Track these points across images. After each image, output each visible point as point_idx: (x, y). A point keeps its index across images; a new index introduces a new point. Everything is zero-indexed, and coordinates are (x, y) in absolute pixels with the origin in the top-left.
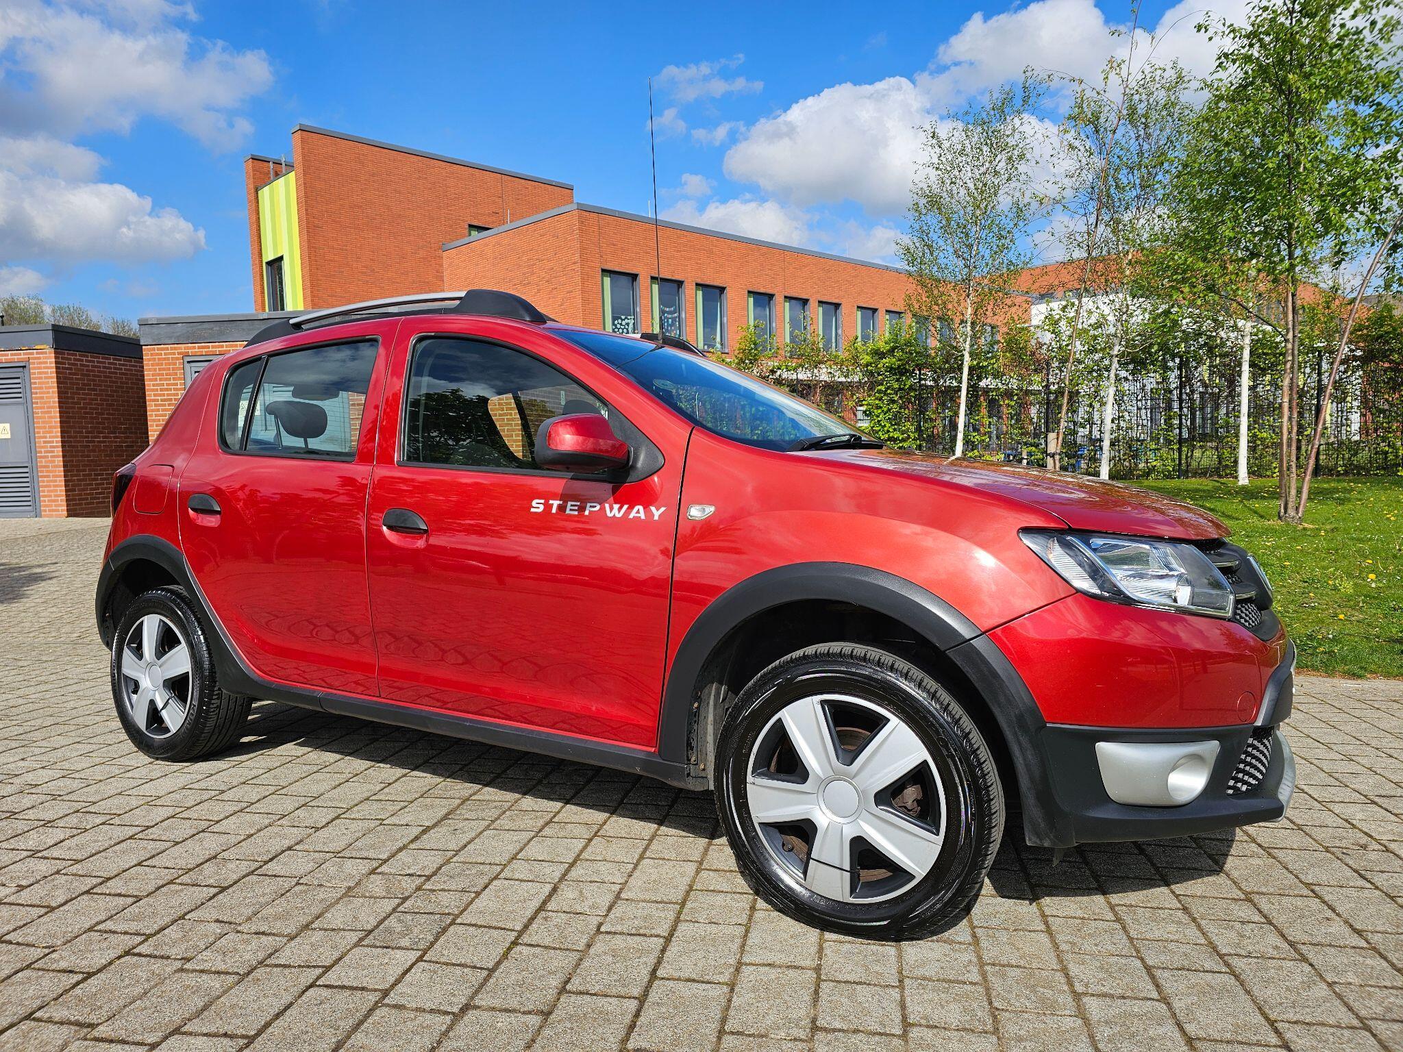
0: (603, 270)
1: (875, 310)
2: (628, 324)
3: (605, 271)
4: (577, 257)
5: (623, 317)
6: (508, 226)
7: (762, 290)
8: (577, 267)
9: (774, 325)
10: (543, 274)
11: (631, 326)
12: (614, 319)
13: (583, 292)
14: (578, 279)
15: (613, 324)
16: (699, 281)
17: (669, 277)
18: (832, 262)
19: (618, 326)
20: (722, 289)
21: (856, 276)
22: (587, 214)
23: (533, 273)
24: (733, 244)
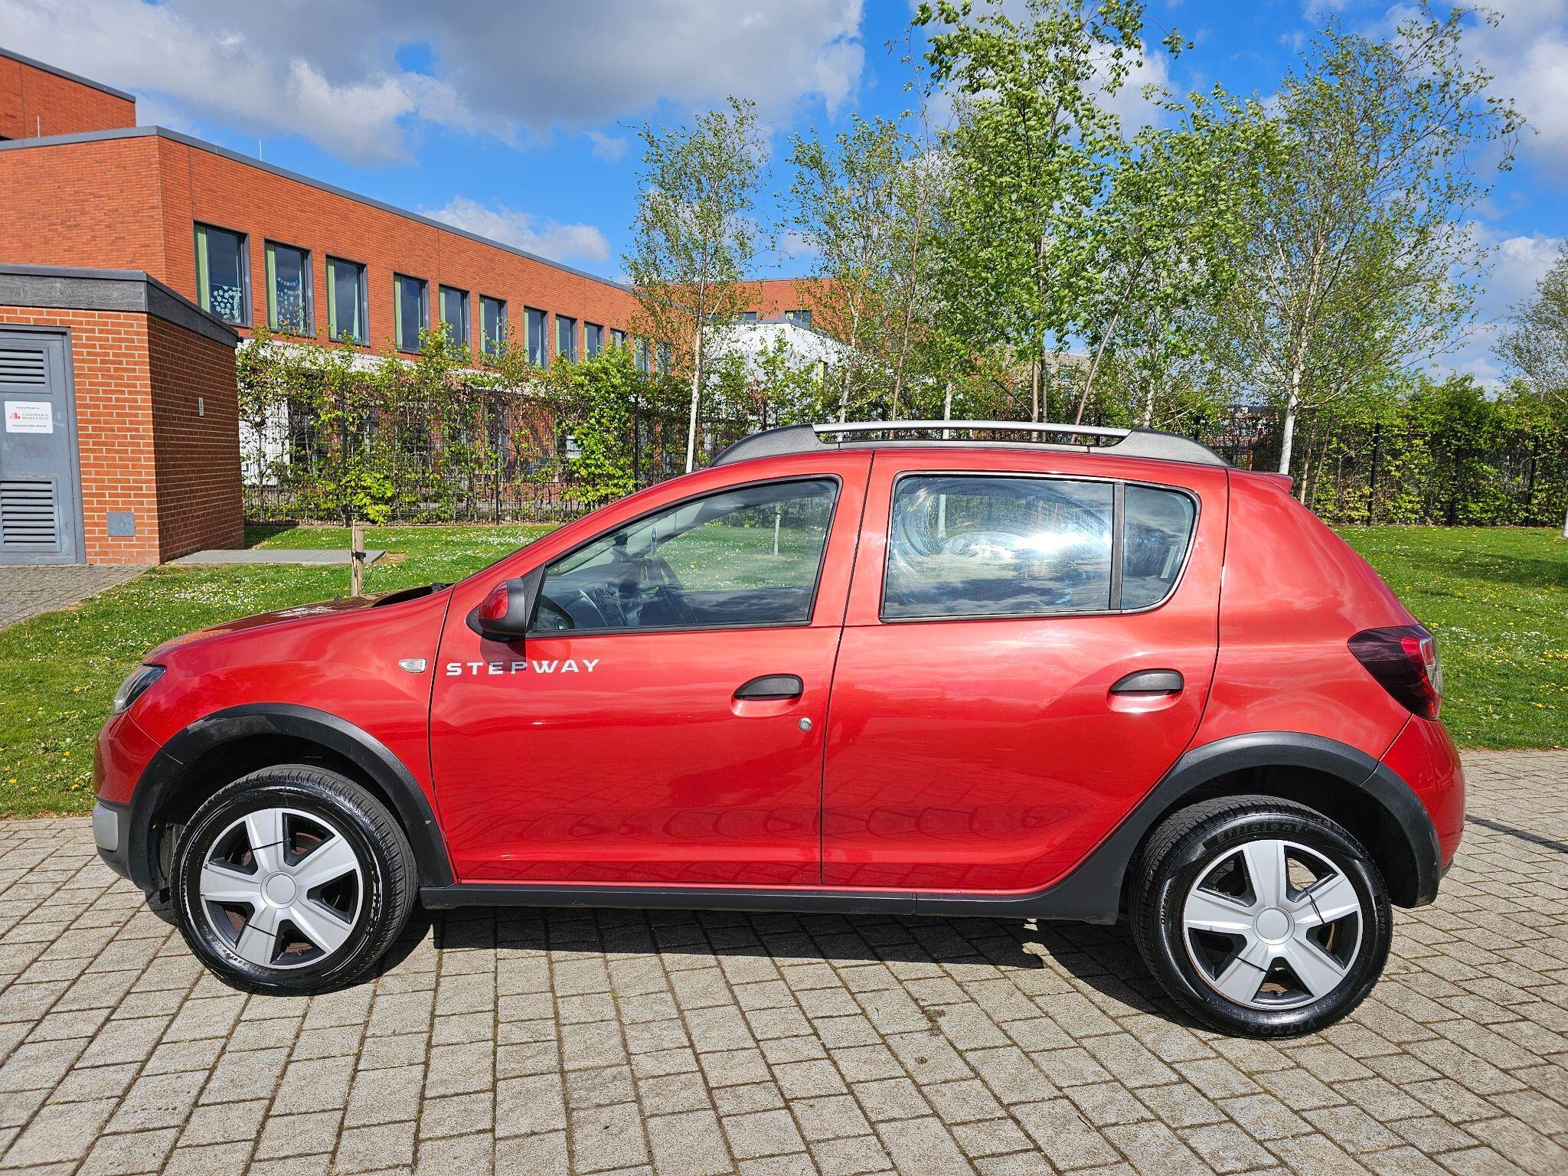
0: (196, 223)
1: (544, 313)
2: (232, 297)
3: (198, 225)
4: (156, 200)
5: (226, 288)
6: (39, 140)
7: (412, 274)
8: (158, 213)
9: (427, 318)
10: (100, 216)
11: (237, 300)
12: (213, 288)
13: (167, 248)
14: (158, 229)
15: (212, 295)
16: (331, 253)
17: (292, 244)
18: (495, 250)
19: (219, 299)
20: (361, 267)
21: (523, 271)
22: (173, 144)
23: (83, 213)
24: (375, 212)
